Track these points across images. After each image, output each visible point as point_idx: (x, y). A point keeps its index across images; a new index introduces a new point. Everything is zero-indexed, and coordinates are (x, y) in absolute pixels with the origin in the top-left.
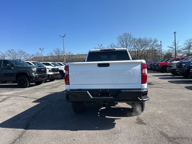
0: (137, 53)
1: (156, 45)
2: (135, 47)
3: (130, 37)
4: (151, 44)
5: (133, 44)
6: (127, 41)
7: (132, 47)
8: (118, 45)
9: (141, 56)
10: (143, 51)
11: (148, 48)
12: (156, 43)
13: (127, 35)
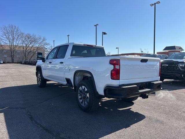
0: (25, 48)
1: (45, 43)
2: (23, 42)
3: (17, 30)
4: (40, 41)
5: (21, 39)
6: (13, 34)
7: (20, 42)
8: (2, 36)
9: (30, 52)
10: (32, 47)
11: (37, 45)
12: (44, 41)
13: (14, 28)
